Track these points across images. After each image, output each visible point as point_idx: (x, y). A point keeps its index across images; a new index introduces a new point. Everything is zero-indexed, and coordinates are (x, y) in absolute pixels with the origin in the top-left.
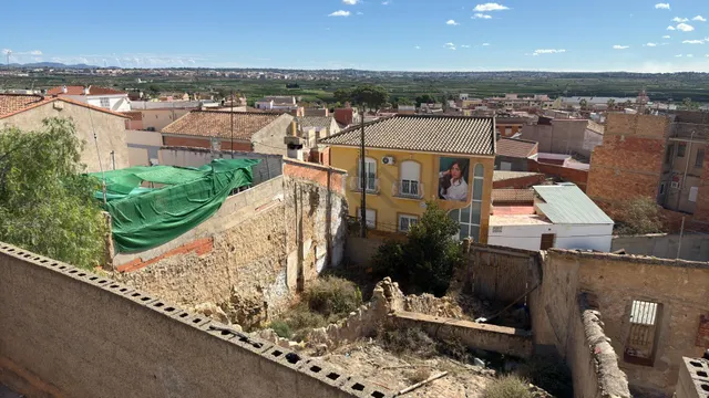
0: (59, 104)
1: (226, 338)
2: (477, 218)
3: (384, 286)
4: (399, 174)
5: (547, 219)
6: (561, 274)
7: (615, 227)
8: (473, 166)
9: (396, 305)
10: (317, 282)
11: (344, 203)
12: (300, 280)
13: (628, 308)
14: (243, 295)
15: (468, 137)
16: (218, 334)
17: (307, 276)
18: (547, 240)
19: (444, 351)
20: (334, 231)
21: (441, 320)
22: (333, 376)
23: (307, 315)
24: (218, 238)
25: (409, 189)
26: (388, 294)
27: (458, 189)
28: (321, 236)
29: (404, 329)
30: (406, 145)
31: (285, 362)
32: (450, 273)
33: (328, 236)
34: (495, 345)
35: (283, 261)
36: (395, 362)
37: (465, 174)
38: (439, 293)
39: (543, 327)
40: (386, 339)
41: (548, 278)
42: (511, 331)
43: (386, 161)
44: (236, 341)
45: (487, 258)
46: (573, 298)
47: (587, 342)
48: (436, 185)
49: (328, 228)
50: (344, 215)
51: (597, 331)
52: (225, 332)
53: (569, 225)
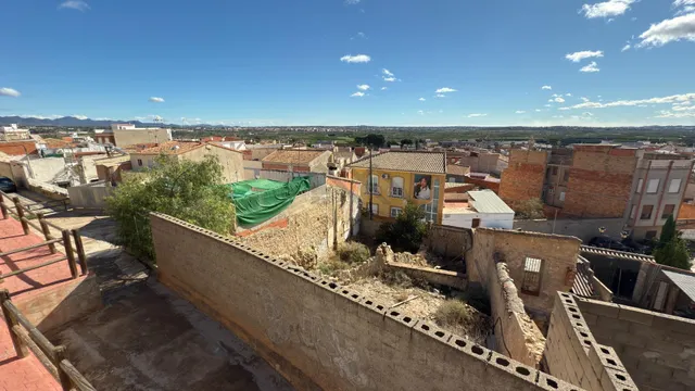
0: (209, 146)
1: (297, 273)
2: (435, 210)
3: (383, 247)
4: (391, 183)
6: (484, 242)
7: (516, 215)
8: (433, 179)
9: (389, 259)
10: (344, 245)
11: (360, 200)
12: (335, 243)
13: (524, 262)
14: (304, 251)
15: (431, 163)
16: (292, 271)
17: (339, 241)
18: (476, 222)
19: (416, 284)
20: (354, 216)
21: (415, 267)
22: (355, 296)
23: (339, 263)
24: (291, 219)
25: (398, 191)
26: (384, 252)
27: (425, 193)
28: (347, 218)
29: (393, 272)
30: (395, 168)
31: (329, 288)
32: (420, 241)
33: (351, 219)
34: (445, 281)
35: (325, 233)
36: (388, 290)
37: (429, 184)
38: (414, 251)
39: (473, 272)
40: (384, 277)
41: (476, 244)
42: (455, 274)
43: (384, 177)
44: (302, 275)
45: (442, 232)
46: (490, 255)
47: (499, 281)
49: (351, 214)
50: (360, 207)
51: (505, 275)
52: (296, 270)
53: (487, 214)
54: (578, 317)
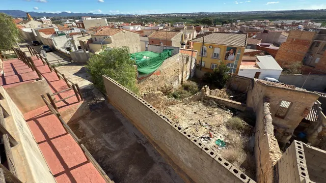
1: (164, 119)
2: (236, 66)
3: (205, 88)
4: (213, 51)
5: (259, 67)
6: (260, 89)
7: (283, 71)
8: (237, 50)
9: (207, 93)
10: (186, 82)
11: (196, 60)
12: (182, 81)
13: (280, 103)
14: (167, 85)
15: (238, 40)
16: (162, 117)
17: (184, 80)
18: (257, 75)
19: (219, 106)
20: (192, 68)
21: (220, 98)
22: (189, 136)
23: (183, 91)
24: (162, 71)
25: (216, 56)
26: (205, 90)
27: (231, 57)
28: (188, 70)
29: (209, 100)
30: (217, 42)
31: (178, 129)
32: (225, 83)
33: (190, 70)
34: (234, 106)
35: (177, 77)
36: (205, 108)
37: (234, 53)
38: (220, 88)
39: (250, 102)
40: (204, 101)
41: (255, 89)
42: (240, 103)
43: (210, 47)
44: (166, 120)
45: (237, 79)
46: (262, 97)
47: (263, 113)
48: (225, 55)
49: (191, 67)
50: (195, 64)
51: (268, 110)
52: (164, 117)
53: (266, 70)
54: (302, 157)
